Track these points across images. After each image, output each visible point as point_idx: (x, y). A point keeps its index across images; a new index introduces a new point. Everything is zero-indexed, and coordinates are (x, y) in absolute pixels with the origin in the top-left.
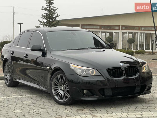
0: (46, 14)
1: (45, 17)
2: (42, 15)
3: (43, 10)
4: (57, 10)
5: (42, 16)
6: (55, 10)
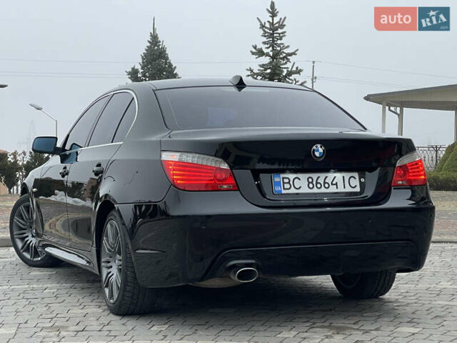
0: (262, 66)
1: (258, 74)
2: (247, 70)
3: (255, 56)
4: (296, 54)
5: (249, 73)
6: (290, 55)
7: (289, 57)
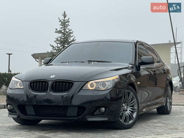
3: (58, 33)
5: (56, 40)
7: (71, 34)
